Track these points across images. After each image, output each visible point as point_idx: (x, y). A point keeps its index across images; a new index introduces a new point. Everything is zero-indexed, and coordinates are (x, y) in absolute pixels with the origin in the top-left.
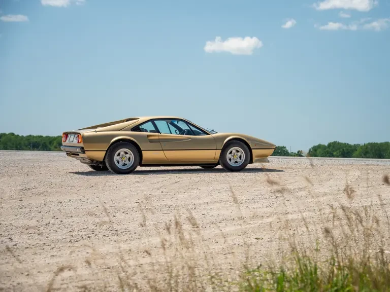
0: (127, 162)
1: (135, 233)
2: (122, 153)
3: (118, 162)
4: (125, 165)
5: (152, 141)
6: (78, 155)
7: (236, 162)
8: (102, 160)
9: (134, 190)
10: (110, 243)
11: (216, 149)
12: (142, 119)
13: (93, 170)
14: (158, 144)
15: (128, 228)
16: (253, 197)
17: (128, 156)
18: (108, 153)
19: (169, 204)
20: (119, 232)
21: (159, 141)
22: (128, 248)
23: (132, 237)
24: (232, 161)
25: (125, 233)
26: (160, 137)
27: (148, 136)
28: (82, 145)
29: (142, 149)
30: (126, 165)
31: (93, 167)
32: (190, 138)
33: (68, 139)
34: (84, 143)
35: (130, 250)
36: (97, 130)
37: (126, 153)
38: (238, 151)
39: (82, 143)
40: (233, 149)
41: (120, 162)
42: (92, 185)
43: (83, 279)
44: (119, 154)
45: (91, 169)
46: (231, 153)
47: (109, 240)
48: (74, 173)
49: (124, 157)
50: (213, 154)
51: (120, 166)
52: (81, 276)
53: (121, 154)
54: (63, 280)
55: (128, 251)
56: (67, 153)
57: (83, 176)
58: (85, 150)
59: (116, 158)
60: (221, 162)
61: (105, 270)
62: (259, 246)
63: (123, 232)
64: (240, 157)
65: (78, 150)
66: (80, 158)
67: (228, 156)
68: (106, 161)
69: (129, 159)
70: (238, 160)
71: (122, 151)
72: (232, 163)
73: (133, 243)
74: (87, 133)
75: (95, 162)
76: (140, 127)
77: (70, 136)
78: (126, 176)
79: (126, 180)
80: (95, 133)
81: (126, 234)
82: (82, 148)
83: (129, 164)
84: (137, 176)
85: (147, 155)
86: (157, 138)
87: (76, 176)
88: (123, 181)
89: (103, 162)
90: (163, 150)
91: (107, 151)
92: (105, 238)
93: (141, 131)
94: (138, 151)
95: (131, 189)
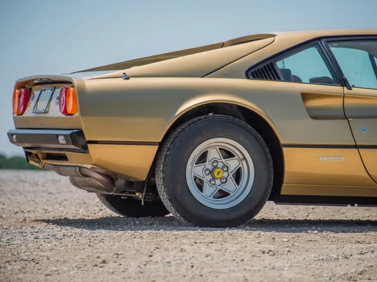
0: (231, 186)
2: (214, 154)
3: (200, 187)
4: (223, 194)
5: (318, 116)
6: (65, 158)
8: (144, 178)
12: (284, 37)
13: (115, 214)
14: (342, 124)
18: (165, 152)
21: (342, 115)
26: (348, 101)
27: (305, 96)
28: (76, 121)
29: (282, 142)
30: (226, 194)
31: (112, 201)
33: (32, 103)
34: (83, 114)
36: (128, 71)
37: (228, 154)
39: (77, 115)
41: (206, 186)
42: (103, 256)
44: (203, 158)
45: (108, 212)
48: (48, 221)
51: (206, 198)
53: (210, 157)
56: (28, 154)
57: (78, 230)
58: (88, 138)
59: (193, 170)
66: (72, 171)
69: (238, 176)
71: (212, 146)
74: (92, 82)
75: (119, 182)
76: (279, 65)
77: (36, 93)
78: (227, 232)
79: (227, 245)
80: (121, 83)
82: (78, 133)
83: (238, 193)
84: (266, 235)
85: (299, 162)
86: (337, 102)
87: (56, 229)
88: (214, 247)
89: (149, 185)
90: (356, 147)
91: (161, 145)
93: (280, 79)
94: (270, 149)
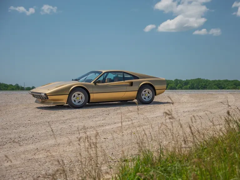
10: (24, 145)
16: (93, 115)
19: (48, 120)
22: (36, 148)
35: (37, 149)
43: (18, 166)
52: (15, 165)
54: (6, 168)
61: (28, 161)
62: (107, 143)
73: (37, 144)
95: (23, 113)
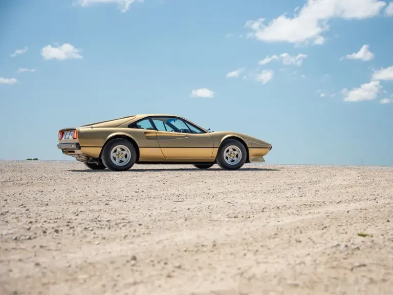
0: (124, 159)
1: (140, 225)
2: (119, 150)
3: (115, 159)
4: (121, 161)
5: (149, 138)
6: (74, 152)
7: (233, 161)
8: (98, 157)
9: (131, 182)
11: (214, 147)
12: (139, 117)
13: (89, 169)
14: (156, 141)
15: (127, 218)
17: (124, 153)
18: (104, 150)
20: (113, 224)
21: (156, 138)
23: (135, 231)
24: (229, 159)
25: (122, 224)
26: (158, 134)
27: (145, 133)
28: (77, 141)
29: (139, 146)
30: (123, 162)
31: (88, 165)
32: (187, 136)
33: (64, 136)
34: (79, 138)
36: (93, 126)
37: (123, 150)
38: (234, 150)
39: (77, 139)
40: (230, 148)
41: (117, 159)
44: (115, 151)
45: (88, 168)
46: (228, 151)
47: (93, 236)
49: (120, 153)
50: (210, 153)
51: (116, 163)
53: (117, 151)
55: (129, 259)
56: (63, 151)
58: (81, 145)
59: (112, 154)
60: (217, 161)
63: (120, 223)
64: (237, 156)
65: (73, 146)
66: (76, 156)
67: (225, 154)
68: (103, 158)
69: (126, 156)
70: (235, 159)
71: (118, 147)
72: (228, 162)
74: (82, 129)
75: (91, 159)
76: (138, 124)
77: (65, 133)
80: (91, 129)
81: (125, 226)
82: (78, 144)
83: (126, 161)
85: (144, 152)
86: (154, 135)
89: (99, 159)
90: (160, 147)
91: (103, 147)
92: (85, 233)
93: (138, 128)
94: (135, 148)
